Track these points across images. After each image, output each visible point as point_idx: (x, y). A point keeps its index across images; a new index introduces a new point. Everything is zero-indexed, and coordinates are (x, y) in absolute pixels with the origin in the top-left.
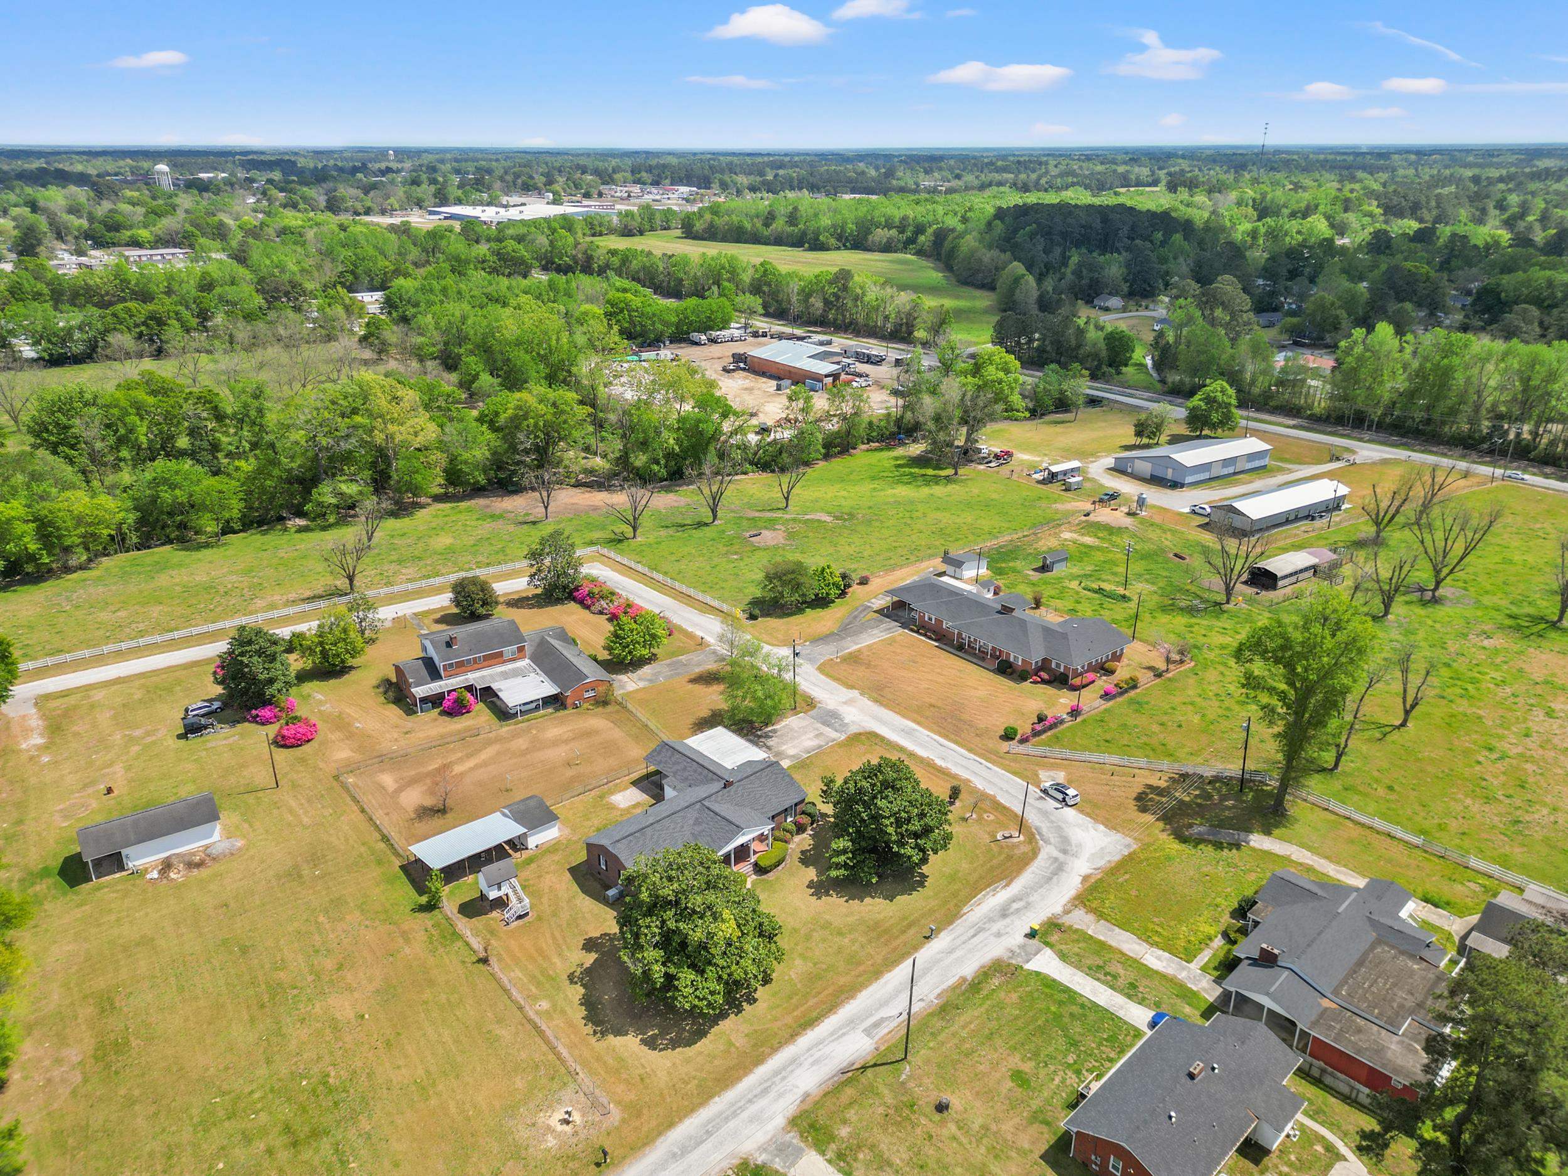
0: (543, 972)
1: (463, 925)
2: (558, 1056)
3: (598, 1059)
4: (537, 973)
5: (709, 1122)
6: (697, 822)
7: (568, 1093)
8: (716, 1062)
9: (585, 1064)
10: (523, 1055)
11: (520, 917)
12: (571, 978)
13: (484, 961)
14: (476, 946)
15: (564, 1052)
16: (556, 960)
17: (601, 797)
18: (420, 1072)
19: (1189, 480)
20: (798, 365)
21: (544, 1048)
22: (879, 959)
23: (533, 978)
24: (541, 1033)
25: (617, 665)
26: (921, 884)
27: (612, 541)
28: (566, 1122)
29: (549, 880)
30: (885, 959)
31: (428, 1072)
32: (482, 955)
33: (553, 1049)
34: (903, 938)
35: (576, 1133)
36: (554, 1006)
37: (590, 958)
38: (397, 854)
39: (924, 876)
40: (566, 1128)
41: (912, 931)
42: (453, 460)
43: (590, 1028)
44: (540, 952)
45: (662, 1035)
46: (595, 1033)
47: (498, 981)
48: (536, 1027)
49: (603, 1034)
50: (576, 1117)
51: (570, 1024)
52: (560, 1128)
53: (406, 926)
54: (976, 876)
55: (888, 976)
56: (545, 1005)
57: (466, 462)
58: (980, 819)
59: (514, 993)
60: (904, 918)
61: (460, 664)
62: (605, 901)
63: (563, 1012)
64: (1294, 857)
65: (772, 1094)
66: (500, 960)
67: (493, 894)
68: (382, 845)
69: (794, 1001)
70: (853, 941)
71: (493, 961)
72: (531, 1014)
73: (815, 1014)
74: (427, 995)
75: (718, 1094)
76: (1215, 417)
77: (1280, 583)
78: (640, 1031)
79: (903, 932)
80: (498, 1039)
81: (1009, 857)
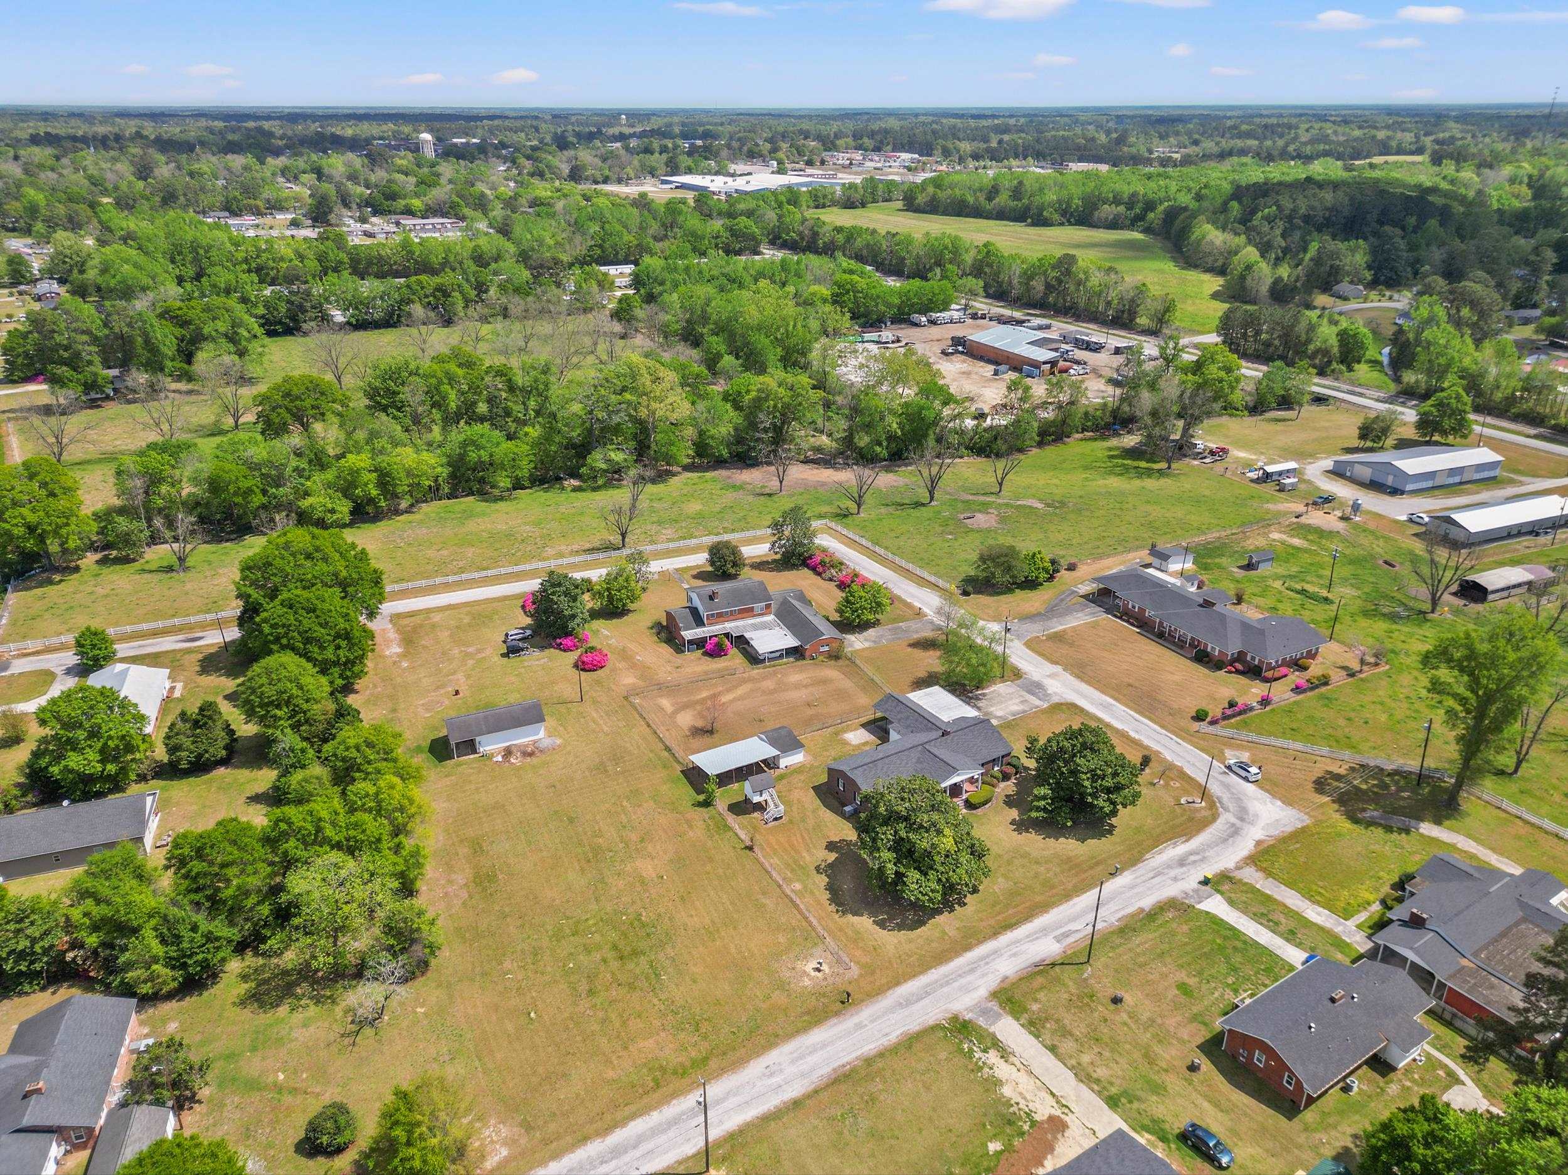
0: (795, 862)
1: (731, 819)
2: (810, 924)
3: (841, 930)
4: (790, 861)
5: (928, 985)
6: (919, 761)
7: (817, 951)
8: (934, 945)
9: (830, 933)
10: (783, 920)
11: (776, 819)
12: (818, 869)
13: (750, 848)
14: (743, 836)
15: (815, 922)
16: (804, 854)
17: (837, 734)
18: (707, 921)
19: (1409, 487)
20: (1016, 351)
21: (799, 916)
22: (1070, 886)
23: (787, 865)
24: (796, 906)
25: (848, 625)
26: (1110, 832)
27: (838, 515)
28: (818, 970)
29: (796, 794)
30: (1075, 886)
31: (713, 922)
32: (748, 843)
33: (806, 919)
34: (1091, 872)
35: (825, 979)
36: (805, 887)
37: (832, 857)
38: (679, 762)
39: (1112, 826)
40: (819, 975)
41: (1101, 867)
42: (701, 433)
43: (833, 908)
44: (792, 846)
45: (890, 919)
46: (838, 911)
47: (762, 865)
48: (792, 901)
49: (844, 913)
50: (825, 967)
51: (819, 903)
52: (813, 973)
53: (688, 816)
54: (1158, 831)
55: (1076, 900)
56: (798, 886)
57: (712, 437)
58: (1167, 785)
59: (774, 874)
60: (1093, 858)
61: (720, 615)
62: (843, 815)
63: (812, 893)
64: (1459, 846)
65: (978, 973)
66: (762, 849)
67: (756, 799)
68: (666, 754)
69: (998, 908)
70: (1048, 870)
71: (756, 849)
72: (788, 892)
73: (1014, 921)
74: (708, 868)
75: (935, 967)
76: (1447, 424)
77: (1491, 597)
78: (872, 914)
79: (1091, 868)
80: (764, 906)
81: (1191, 819)
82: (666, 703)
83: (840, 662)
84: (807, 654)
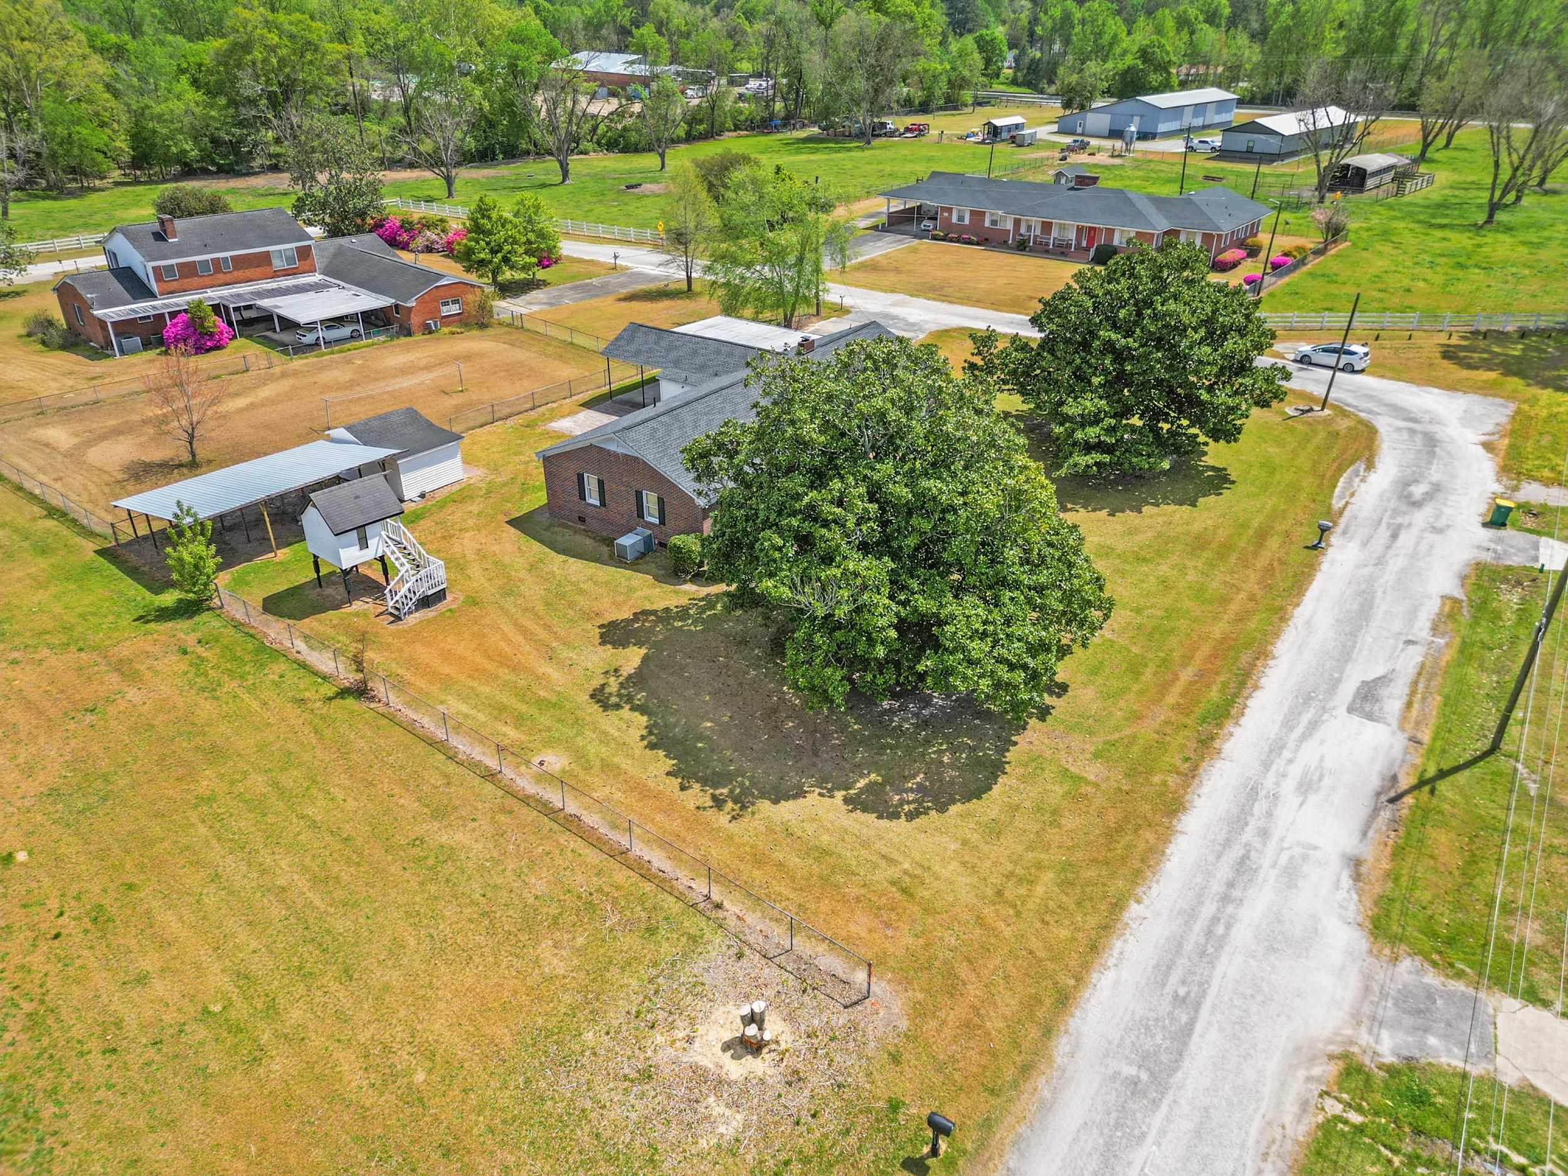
0: (522, 695)
1: (276, 630)
2: (644, 871)
3: (759, 860)
4: (505, 698)
5: (1163, 969)
8: (1070, 822)
9: (731, 882)
10: (539, 884)
11: (425, 602)
12: (599, 696)
13: (361, 691)
14: (323, 661)
15: (657, 859)
16: (546, 669)
17: (529, 426)
18: (218, 979)
19: (1162, 128)
20: (612, 71)
21: (592, 856)
23: (500, 711)
24: (572, 824)
26: (1227, 480)
28: (751, 1047)
29: (467, 544)
31: (242, 976)
32: (348, 676)
33: (621, 855)
35: (795, 1079)
36: (579, 755)
37: (632, 658)
38: (89, 533)
41: (1273, 543)
43: (697, 796)
44: (504, 661)
45: (895, 780)
46: (718, 802)
47: (410, 728)
48: (547, 810)
49: (743, 802)
51: (641, 791)
52: (736, 1069)
53: (125, 651)
55: (1301, 613)
56: (556, 761)
59: (461, 745)
60: (1243, 527)
62: (619, 559)
63: (607, 767)
65: (1268, 876)
66: (400, 685)
67: (350, 556)
68: (51, 523)
70: (1179, 568)
71: (379, 688)
72: (526, 784)
74: (208, 780)
77: (1370, 183)
78: (829, 784)
79: (1260, 546)
80: (449, 854)
81: (1335, 434)
82: (59, 435)
83: (490, 331)
84: (415, 320)
